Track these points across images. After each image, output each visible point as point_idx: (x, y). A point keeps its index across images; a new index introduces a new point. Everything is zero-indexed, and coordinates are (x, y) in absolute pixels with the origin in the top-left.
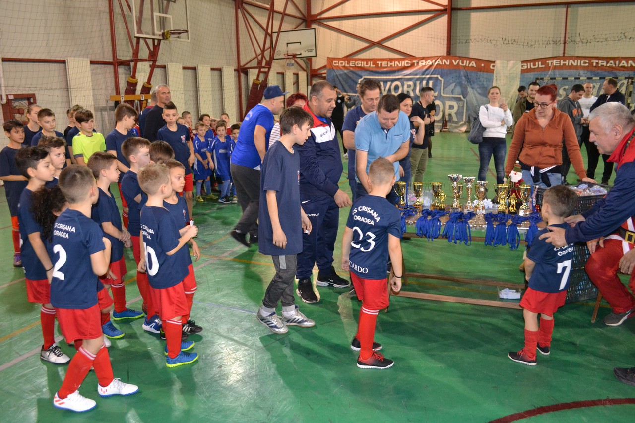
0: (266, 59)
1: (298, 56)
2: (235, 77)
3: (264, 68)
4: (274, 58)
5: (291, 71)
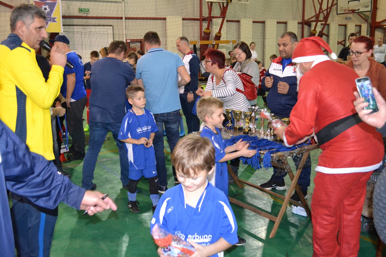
0: (324, 14)
1: (356, 11)
2: (298, 28)
3: (321, 21)
4: (338, 13)
5: (353, 23)
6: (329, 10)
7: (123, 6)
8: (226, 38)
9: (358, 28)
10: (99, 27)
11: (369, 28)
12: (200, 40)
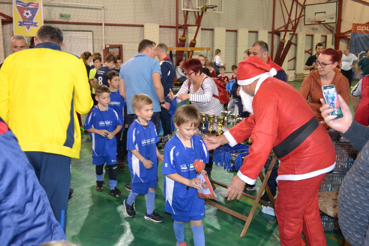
0: (292, 25)
1: (322, 23)
2: (268, 37)
3: (290, 31)
4: (305, 24)
5: (319, 34)
6: (297, 20)
7: (103, 13)
8: (201, 45)
9: (324, 38)
10: (79, 32)
11: (334, 38)
12: (176, 47)
